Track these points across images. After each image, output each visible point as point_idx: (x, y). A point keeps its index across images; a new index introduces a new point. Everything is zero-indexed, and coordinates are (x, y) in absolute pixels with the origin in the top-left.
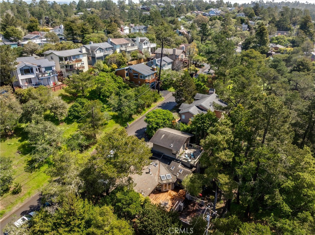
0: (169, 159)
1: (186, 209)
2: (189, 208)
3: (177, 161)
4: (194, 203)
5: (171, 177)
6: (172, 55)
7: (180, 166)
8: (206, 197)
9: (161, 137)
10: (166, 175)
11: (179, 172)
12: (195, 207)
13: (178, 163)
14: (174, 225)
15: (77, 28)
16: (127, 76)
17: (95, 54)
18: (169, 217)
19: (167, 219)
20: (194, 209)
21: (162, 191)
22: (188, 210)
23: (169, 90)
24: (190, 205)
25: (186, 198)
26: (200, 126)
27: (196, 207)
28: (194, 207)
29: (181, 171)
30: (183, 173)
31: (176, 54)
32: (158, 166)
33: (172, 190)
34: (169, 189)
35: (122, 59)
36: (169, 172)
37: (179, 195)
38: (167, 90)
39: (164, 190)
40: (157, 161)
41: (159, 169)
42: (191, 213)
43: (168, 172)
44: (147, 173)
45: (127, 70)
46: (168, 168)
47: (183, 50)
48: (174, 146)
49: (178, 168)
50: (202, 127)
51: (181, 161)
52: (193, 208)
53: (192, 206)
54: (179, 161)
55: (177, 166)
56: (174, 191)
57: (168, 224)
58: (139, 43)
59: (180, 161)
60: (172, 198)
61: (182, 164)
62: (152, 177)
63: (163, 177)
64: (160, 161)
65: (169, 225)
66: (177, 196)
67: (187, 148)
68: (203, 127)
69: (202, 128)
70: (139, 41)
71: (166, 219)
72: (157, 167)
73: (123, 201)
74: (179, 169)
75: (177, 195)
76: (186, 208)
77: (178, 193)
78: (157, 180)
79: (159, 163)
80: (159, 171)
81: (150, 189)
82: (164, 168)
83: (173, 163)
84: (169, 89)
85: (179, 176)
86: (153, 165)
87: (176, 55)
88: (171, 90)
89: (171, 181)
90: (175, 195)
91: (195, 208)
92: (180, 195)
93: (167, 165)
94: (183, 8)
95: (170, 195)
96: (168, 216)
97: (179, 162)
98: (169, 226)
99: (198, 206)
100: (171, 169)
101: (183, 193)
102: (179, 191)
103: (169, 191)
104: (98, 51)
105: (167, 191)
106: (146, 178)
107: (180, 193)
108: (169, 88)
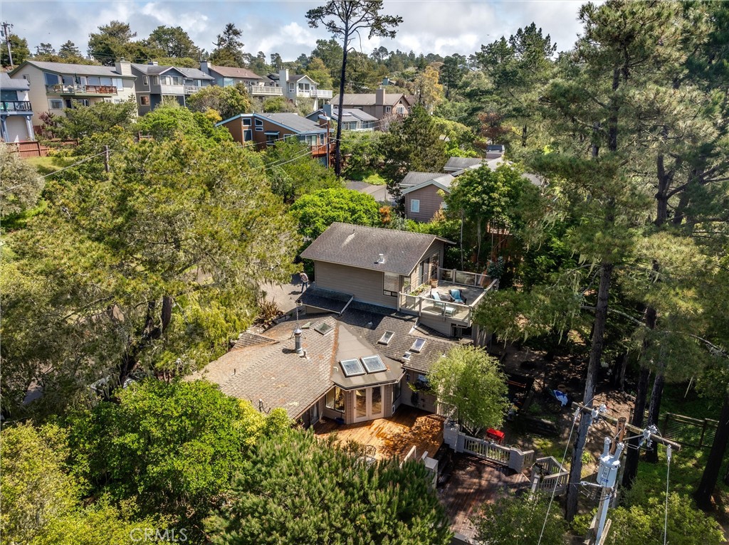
0: (374, 311)
1: (448, 486)
2: (458, 483)
3: (403, 314)
4: (475, 462)
5: (383, 364)
6: (374, 105)
7: (413, 330)
8: (520, 442)
9: (343, 241)
10: (363, 359)
11: (413, 347)
12: (485, 476)
13: (406, 320)
14: (410, 528)
15: (123, 51)
16: (248, 138)
17: (160, 86)
18: (381, 486)
19: (372, 498)
20: (480, 485)
21: (348, 423)
22: (459, 490)
23: (367, 181)
24: (463, 468)
25: (445, 445)
26: (477, 203)
27: (489, 476)
28: (480, 477)
29: (418, 345)
30: (426, 351)
31: (384, 104)
32: (330, 333)
33: (388, 418)
34: (374, 413)
35: (237, 99)
36: (375, 350)
37: (414, 434)
38: (361, 179)
39: (356, 419)
40: (330, 321)
41: (336, 343)
42: (474, 499)
43: (370, 351)
44: (286, 351)
45: (247, 122)
46: (369, 339)
47: (402, 95)
48: (389, 260)
49: (406, 338)
50: (483, 204)
51: (416, 315)
52: (476, 480)
53: (471, 474)
54: (409, 317)
55: (403, 333)
56: (394, 422)
57: (379, 525)
58: (288, 83)
59: (415, 317)
60: (388, 446)
61: (421, 325)
62: (306, 365)
63: (352, 366)
64: (338, 317)
65: (385, 528)
66: (409, 438)
67: (435, 283)
68: (488, 206)
69: (484, 207)
70: (287, 79)
71: (366, 495)
72: (330, 336)
73: (149, 423)
74: (413, 338)
75: (409, 435)
76: (447, 481)
77: (411, 426)
78: (327, 376)
79: (337, 325)
80: (336, 349)
81: (296, 404)
82: (355, 338)
83: (386, 322)
84: (366, 178)
85: (412, 362)
86: (311, 330)
87: (384, 106)
88: (373, 180)
89: (381, 378)
90: (399, 435)
91: (484, 483)
92: (419, 434)
93: (367, 330)
94: (397, 62)
95: (378, 435)
96: (375, 479)
97: (409, 320)
98: (384, 534)
99: (496, 473)
100: (382, 340)
101: (433, 427)
102: (414, 421)
103: (377, 423)
104: (167, 79)
105: (368, 423)
106: (281, 368)
107: (418, 428)
108: (367, 175)
